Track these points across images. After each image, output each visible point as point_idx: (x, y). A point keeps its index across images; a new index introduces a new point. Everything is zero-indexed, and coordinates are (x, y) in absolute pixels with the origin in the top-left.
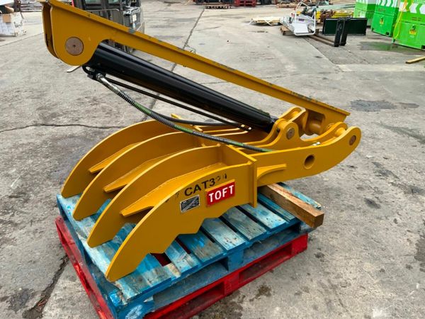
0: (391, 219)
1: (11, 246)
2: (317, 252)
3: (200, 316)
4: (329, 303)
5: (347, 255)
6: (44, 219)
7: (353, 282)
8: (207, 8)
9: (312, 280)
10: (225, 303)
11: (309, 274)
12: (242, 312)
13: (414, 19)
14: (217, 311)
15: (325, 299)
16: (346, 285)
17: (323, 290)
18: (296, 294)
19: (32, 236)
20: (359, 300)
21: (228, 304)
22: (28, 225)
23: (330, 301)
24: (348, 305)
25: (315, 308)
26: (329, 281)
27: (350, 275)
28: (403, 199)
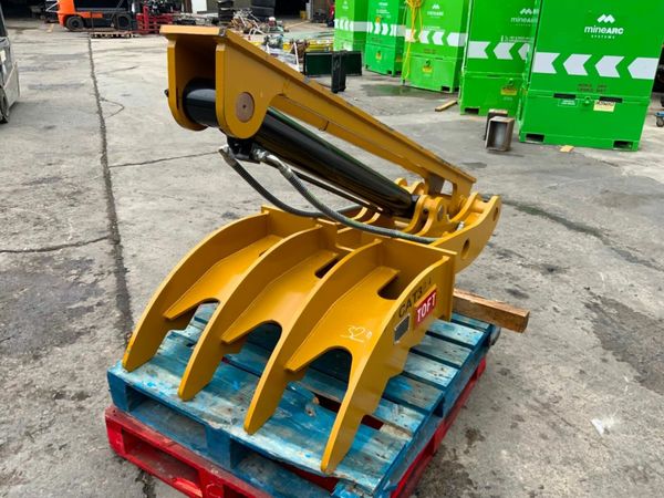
0: (550, 309)
1: (19, 486)
2: (498, 368)
3: (417, 494)
4: (554, 426)
5: (533, 362)
6: (50, 424)
7: (562, 394)
8: (93, 37)
9: (517, 405)
10: (438, 467)
11: (509, 399)
12: (467, 471)
13: (427, 51)
14: (434, 480)
15: (548, 423)
16: (558, 399)
17: (537, 413)
18: (512, 427)
19: (48, 458)
20: (582, 413)
21: (441, 467)
22: (27, 441)
23: (554, 424)
24: (575, 423)
25: (544, 437)
26: (536, 400)
27: (553, 387)
28: (546, 282)
